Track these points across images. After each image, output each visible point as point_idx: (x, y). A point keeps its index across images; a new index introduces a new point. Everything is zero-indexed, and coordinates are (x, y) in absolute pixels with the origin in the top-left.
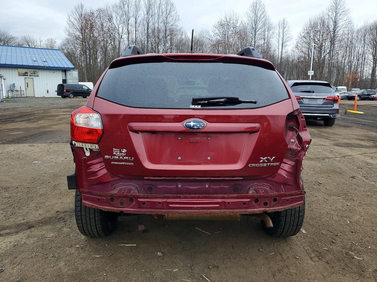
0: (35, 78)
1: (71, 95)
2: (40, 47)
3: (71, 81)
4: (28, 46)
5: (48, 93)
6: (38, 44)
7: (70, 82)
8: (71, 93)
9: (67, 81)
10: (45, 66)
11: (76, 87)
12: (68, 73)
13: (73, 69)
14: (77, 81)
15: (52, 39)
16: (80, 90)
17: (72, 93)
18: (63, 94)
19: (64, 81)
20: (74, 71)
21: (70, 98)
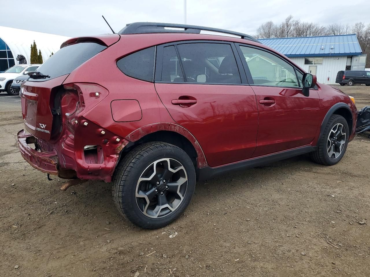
0: (319, 66)
1: (350, 82)
2: (345, 34)
3: (356, 67)
4: (333, 35)
5: (328, 80)
6: (344, 31)
7: (354, 68)
8: (350, 80)
9: (352, 67)
10: (330, 53)
11: (359, 73)
12: (354, 59)
13: (361, 54)
14: (364, 67)
15: (361, 23)
16: (362, 77)
17: (352, 80)
18: (342, 81)
19: (348, 68)
20: (362, 56)
21: (348, 86)
